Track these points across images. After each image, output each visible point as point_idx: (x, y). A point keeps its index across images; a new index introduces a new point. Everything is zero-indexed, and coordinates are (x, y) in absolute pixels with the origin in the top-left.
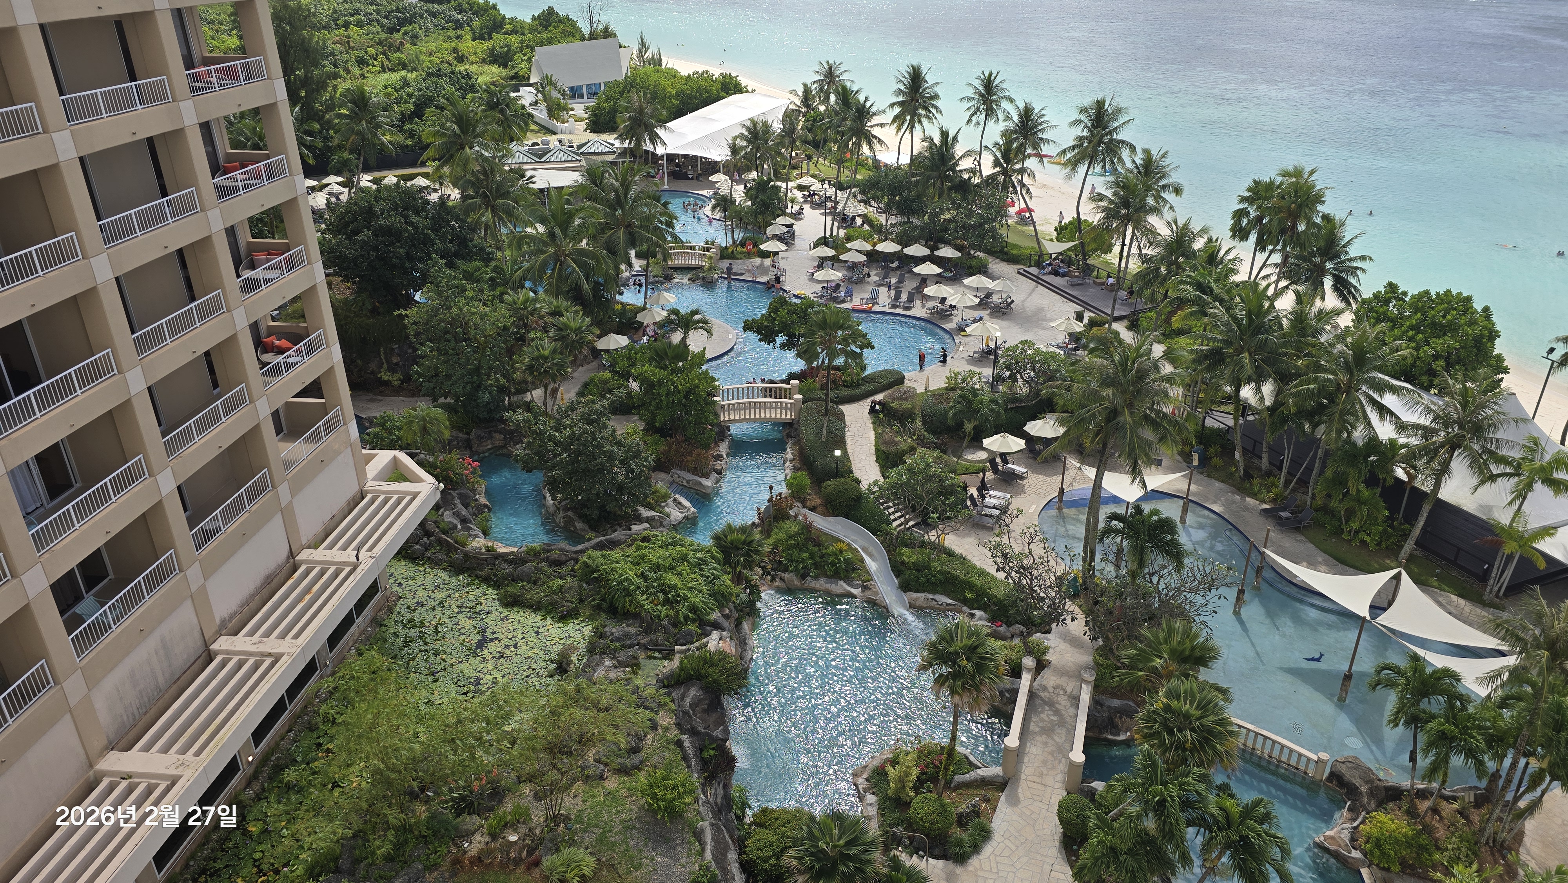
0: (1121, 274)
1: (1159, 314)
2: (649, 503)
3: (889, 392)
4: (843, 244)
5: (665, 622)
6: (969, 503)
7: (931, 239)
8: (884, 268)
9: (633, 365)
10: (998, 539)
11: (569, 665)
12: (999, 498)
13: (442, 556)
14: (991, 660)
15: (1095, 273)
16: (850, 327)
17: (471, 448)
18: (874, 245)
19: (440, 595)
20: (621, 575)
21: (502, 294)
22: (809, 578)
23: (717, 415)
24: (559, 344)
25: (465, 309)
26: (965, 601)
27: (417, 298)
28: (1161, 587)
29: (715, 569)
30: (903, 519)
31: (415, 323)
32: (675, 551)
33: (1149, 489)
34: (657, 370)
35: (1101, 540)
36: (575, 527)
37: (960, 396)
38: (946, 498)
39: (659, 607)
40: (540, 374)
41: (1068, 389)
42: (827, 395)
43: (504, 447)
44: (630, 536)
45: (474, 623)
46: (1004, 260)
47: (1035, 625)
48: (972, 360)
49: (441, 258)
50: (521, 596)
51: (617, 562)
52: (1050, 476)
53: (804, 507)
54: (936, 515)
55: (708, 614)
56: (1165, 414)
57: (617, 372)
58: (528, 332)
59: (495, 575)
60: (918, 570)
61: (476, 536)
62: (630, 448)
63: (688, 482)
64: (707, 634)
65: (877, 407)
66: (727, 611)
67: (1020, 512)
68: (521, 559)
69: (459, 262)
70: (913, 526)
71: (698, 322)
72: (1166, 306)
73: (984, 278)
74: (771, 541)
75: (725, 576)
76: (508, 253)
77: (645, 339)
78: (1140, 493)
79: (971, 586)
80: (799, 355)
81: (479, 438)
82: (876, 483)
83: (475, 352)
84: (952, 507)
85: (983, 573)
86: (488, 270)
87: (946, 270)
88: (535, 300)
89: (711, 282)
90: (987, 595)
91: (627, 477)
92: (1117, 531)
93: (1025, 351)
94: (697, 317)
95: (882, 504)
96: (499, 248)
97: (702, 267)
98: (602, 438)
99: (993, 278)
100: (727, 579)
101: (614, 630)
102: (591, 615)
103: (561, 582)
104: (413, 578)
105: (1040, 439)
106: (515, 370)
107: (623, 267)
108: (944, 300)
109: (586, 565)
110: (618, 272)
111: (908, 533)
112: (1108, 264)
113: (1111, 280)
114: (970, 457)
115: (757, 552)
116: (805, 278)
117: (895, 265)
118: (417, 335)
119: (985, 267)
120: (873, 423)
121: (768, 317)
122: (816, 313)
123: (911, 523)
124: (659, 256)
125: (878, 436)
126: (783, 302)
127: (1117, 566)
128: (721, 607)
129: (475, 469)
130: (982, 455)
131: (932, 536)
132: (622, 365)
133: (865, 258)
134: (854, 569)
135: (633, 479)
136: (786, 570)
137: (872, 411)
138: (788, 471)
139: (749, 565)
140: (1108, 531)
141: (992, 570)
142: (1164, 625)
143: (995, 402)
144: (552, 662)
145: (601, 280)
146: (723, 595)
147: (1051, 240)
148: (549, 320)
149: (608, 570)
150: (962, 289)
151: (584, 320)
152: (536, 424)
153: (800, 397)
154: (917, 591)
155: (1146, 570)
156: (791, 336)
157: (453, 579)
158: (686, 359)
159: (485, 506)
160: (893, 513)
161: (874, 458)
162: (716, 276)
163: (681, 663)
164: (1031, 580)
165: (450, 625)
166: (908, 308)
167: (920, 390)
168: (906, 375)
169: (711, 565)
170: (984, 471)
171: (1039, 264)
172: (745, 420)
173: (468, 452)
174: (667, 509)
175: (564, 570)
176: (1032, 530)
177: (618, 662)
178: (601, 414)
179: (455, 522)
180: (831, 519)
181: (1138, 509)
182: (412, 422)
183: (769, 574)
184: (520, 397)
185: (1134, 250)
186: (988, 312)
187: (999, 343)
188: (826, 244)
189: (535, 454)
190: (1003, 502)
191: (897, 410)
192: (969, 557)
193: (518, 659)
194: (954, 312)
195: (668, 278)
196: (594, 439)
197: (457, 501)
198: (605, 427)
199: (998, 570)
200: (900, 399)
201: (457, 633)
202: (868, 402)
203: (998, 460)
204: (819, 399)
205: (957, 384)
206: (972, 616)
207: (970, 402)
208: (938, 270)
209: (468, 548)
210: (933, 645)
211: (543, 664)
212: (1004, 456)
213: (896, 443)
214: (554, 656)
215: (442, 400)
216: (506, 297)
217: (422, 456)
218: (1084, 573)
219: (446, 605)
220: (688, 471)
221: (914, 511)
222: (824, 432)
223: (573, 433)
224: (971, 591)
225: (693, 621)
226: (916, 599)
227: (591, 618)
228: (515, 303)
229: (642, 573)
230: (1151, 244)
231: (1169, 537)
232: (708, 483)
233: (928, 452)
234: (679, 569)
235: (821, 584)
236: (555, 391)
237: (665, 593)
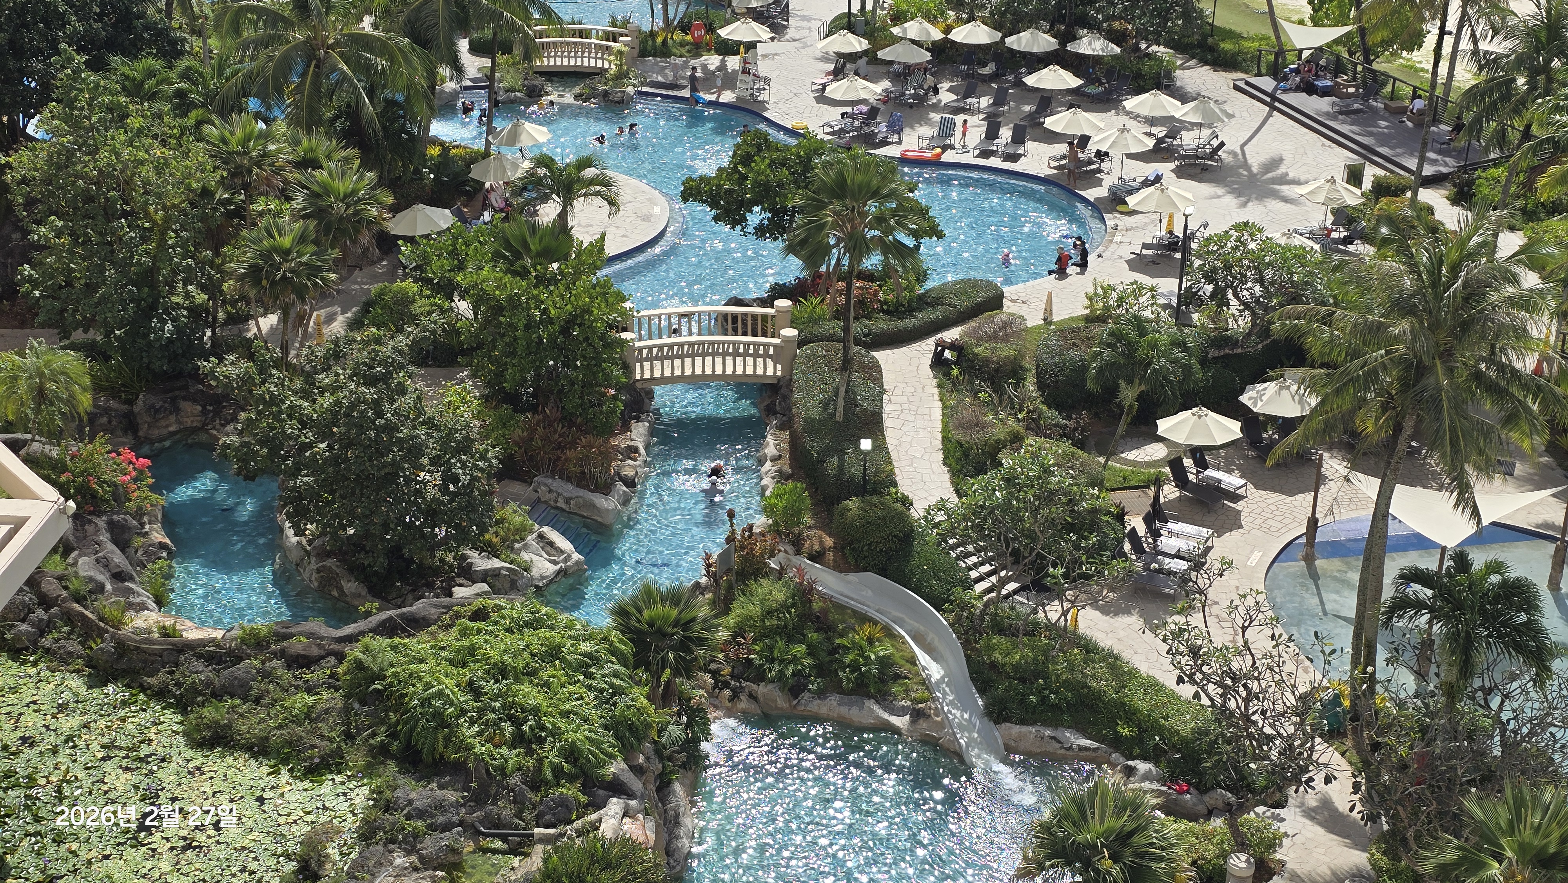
0: (1439, 92)
1: (1513, 172)
2: (489, 544)
3: (973, 324)
4: (885, 28)
5: (515, 780)
6: (1127, 547)
7: (1061, 19)
8: (966, 76)
9: (461, 267)
10: (1183, 620)
11: (321, 864)
12: (1188, 537)
13: (74, 646)
14: (1161, 859)
15: (1389, 88)
16: (892, 194)
17: (135, 432)
18: (948, 30)
19: (68, 723)
20: (427, 686)
21: (199, 124)
22: (806, 695)
23: (627, 369)
24: (312, 224)
25: (125, 153)
26: (1117, 743)
27: (30, 130)
28: (1504, 717)
29: (616, 675)
30: (993, 579)
31: (24, 181)
32: (536, 639)
33: (1485, 522)
34: (507, 278)
35: (1387, 623)
36: (341, 590)
37: (1112, 334)
38: (1081, 537)
39: (504, 750)
40: (273, 283)
41: (1327, 320)
42: (846, 329)
43: (202, 428)
44: (449, 608)
45: (135, 779)
46: (1204, 62)
47: (1253, 792)
48: (1138, 263)
49: (78, 52)
50: (229, 726)
51: (422, 661)
52: (1291, 493)
53: (798, 552)
54: (1059, 571)
55: (601, 765)
56: (1514, 372)
57: (428, 281)
58: (251, 200)
59: (178, 685)
60: (1023, 680)
61: (143, 607)
62: (451, 432)
63: (568, 501)
64: (600, 805)
65: (947, 354)
66: (641, 759)
67: (1227, 564)
68: (230, 652)
69: (116, 60)
70: (1016, 592)
71: (592, 182)
72: (1525, 155)
73: (1164, 99)
74: (731, 620)
75: (636, 690)
76: (213, 42)
77: (487, 216)
78: (1470, 529)
79: (1130, 714)
80: (791, 249)
81: (153, 410)
82: (941, 505)
83: (144, 240)
84: (1094, 553)
85: (1153, 686)
86: (173, 76)
87: (1090, 80)
88: (266, 136)
89: (621, 102)
90: (1160, 731)
91: (444, 489)
92: (1419, 605)
93: (1244, 244)
94: (589, 172)
95: (953, 547)
96: (198, 32)
97: (602, 72)
98: (396, 413)
99: (1183, 98)
100: (639, 696)
101: (413, 795)
102: (369, 765)
103: (310, 699)
104: (14, 690)
105: (1272, 419)
106: (225, 275)
107: (445, 71)
108: (1084, 140)
109: (359, 665)
110: (433, 79)
111: (1005, 605)
112: (1415, 70)
113: (1419, 104)
114: (1132, 455)
115: (701, 642)
116: (810, 98)
117: (988, 70)
118: (30, 203)
119: (1169, 75)
120: (940, 386)
121: (732, 173)
122: (827, 165)
123: (1012, 586)
124: (518, 51)
125: (948, 412)
126: (762, 143)
127: (1421, 675)
128: (627, 750)
129: (141, 472)
130: (1155, 452)
131: (1053, 612)
132: (438, 267)
133: (928, 56)
134: (897, 677)
135: (454, 495)
136: (760, 677)
137: (938, 362)
138: (766, 481)
139: (686, 669)
140: (1401, 604)
141: (1169, 681)
142: (1508, 792)
143: (1182, 345)
144: (288, 857)
145: (400, 97)
146: (631, 727)
147: (1301, 22)
148: (293, 175)
149: (403, 675)
150: (1123, 119)
151: (361, 178)
152: (263, 382)
153: (791, 332)
154: (1022, 722)
155: (1477, 683)
156: (777, 212)
157: (95, 692)
158: (566, 257)
159: (162, 546)
160: (976, 566)
161: (940, 456)
162: (630, 90)
163: (545, 860)
164: (1247, 701)
165: (87, 784)
166: (1014, 158)
167: (1034, 320)
168: (1007, 290)
169: (608, 668)
170: (1158, 482)
171: (1275, 71)
172: (683, 379)
173: (129, 439)
174: (525, 556)
175: (315, 676)
176: (1250, 601)
177: (421, 858)
178: (393, 366)
179: (100, 577)
180: (853, 577)
181: (1461, 560)
182: (15, 378)
183: (726, 685)
184: (235, 330)
185: (1465, 44)
186: (1172, 165)
187: (1192, 226)
188: (851, 28)
189: (262, 443)
190: (1192, 544)
191: (987, 361)
192: (1126, 655)
193: (222, 853)
194: (1105, 166)
195: (534, 94)
196: (380, 414)
197: (104, 537)
198: (402, 390)
199: (1180, 681)
200: (993, 337)
201: (102, 801)
202: (928, 345)
203: (1188, 462)
204: (832, 338)
205: (1107, 308)
206: (1130, 772)
207: (1131, 346)
208: (1072, 81)
209: (126, 630)
210: (1046, 828)
211: (272, 862)
212: (1199, 454)
213: (983, 426)
214: (293, 846)
215: (78, 335)
216: (207, 129)
217: (36, 446)
218: (1354, 689)
219: (81, 743)
220: (569, 480)
221: (1016, 562)
222: (841, 403)
223: (338, 402)
224: (1128, 722)
225: (571, 779)
226: (1020, 737)
227: (368, 771)
228: (224, 141)
229: (471, 683)
230: (1496, 32)
231: (1523, 617)
232: (608, 503)
233: (1047, 443)
234: (544, 675)
235: (832, 705)
236: (302, 319)
237: (517, 723)
